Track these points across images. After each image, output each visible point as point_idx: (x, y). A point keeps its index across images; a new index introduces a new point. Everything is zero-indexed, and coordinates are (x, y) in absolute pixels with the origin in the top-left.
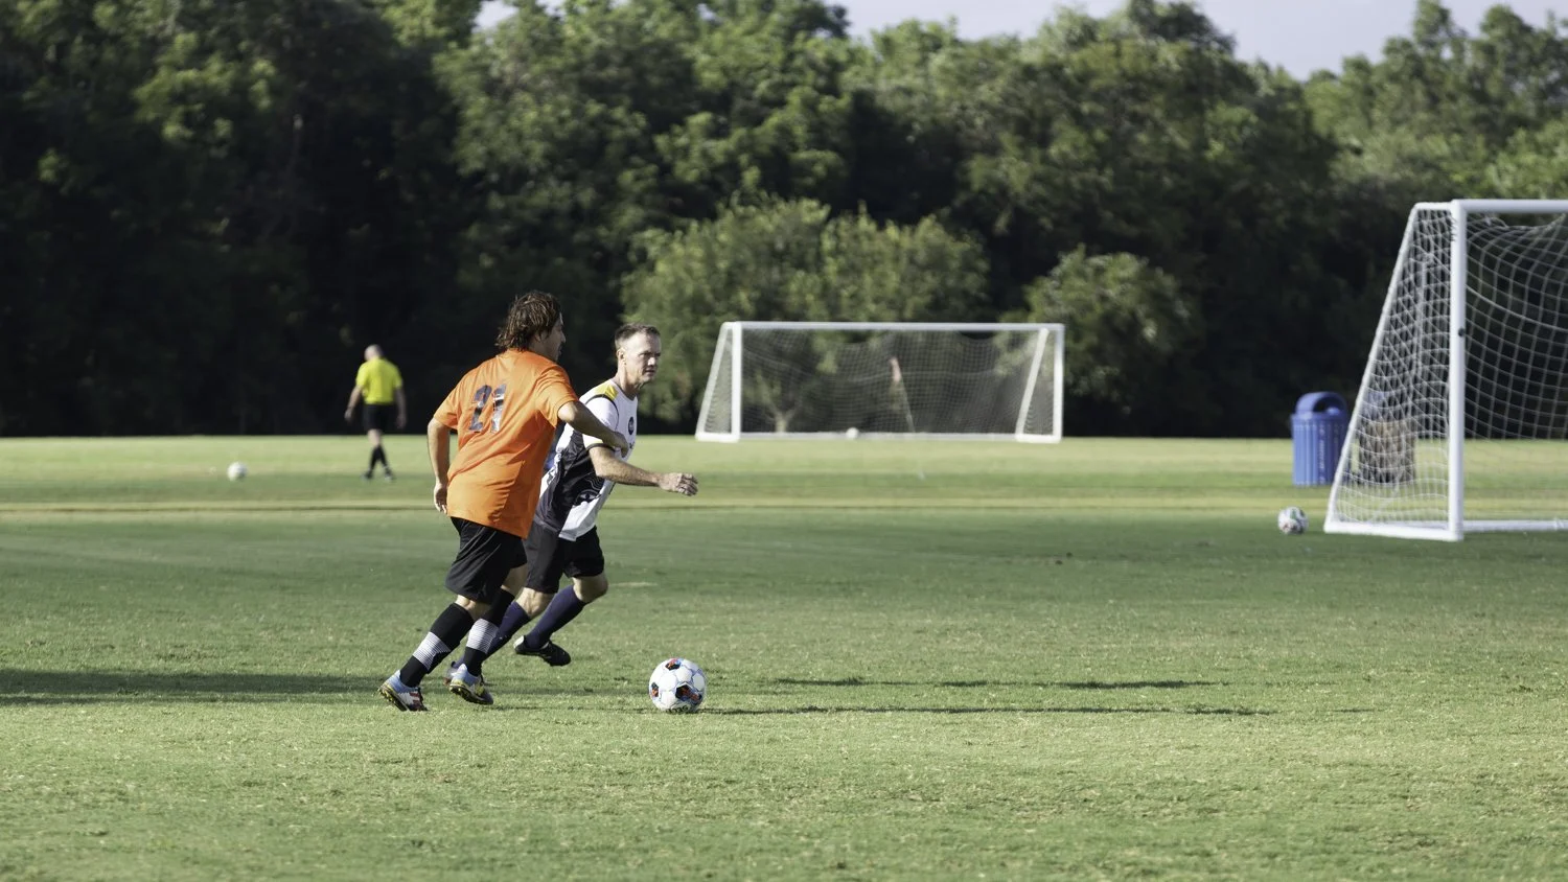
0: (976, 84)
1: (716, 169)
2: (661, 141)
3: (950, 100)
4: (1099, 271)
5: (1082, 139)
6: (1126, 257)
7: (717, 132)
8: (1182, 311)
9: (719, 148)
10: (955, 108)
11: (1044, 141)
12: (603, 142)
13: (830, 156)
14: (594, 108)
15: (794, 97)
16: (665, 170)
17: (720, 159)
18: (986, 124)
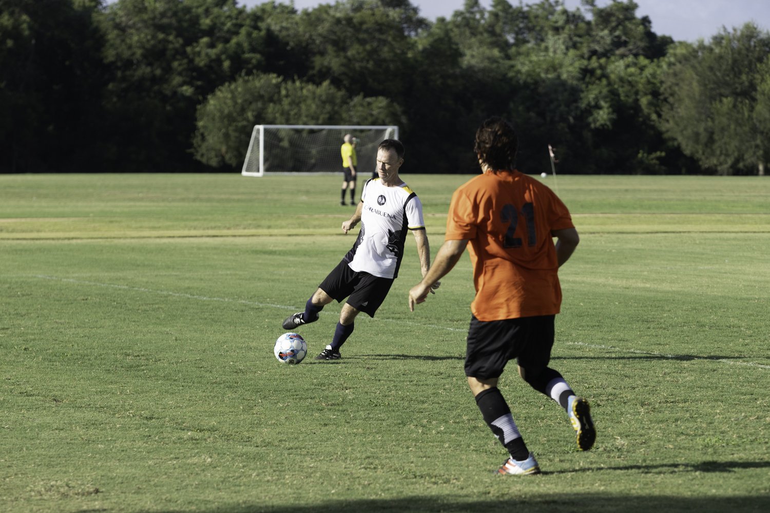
0: (316, 26)
1: (212, 61)
2: (189, 49)
3: (305, 32)
4: (369, 104)
5: (361, 49)
6: (381, 98)
7: (212, 45)
8: (404, 120)
9: (213, 52)
10: (307, 35)
11: (344, 49)
12: (164, 50)
13: (258, 56)
14: (161, 36)
15: (243, 31)
16: (191, 61)
17: (213, 57)
18: (321, 42)
